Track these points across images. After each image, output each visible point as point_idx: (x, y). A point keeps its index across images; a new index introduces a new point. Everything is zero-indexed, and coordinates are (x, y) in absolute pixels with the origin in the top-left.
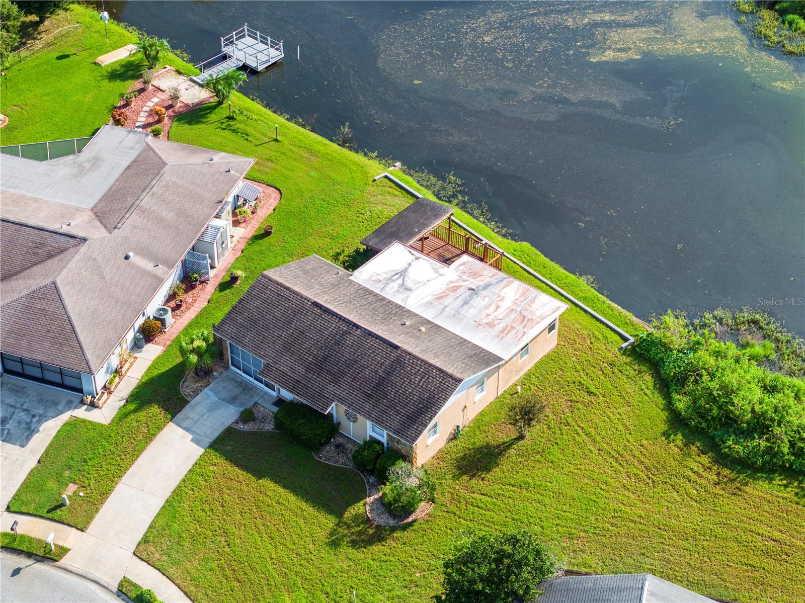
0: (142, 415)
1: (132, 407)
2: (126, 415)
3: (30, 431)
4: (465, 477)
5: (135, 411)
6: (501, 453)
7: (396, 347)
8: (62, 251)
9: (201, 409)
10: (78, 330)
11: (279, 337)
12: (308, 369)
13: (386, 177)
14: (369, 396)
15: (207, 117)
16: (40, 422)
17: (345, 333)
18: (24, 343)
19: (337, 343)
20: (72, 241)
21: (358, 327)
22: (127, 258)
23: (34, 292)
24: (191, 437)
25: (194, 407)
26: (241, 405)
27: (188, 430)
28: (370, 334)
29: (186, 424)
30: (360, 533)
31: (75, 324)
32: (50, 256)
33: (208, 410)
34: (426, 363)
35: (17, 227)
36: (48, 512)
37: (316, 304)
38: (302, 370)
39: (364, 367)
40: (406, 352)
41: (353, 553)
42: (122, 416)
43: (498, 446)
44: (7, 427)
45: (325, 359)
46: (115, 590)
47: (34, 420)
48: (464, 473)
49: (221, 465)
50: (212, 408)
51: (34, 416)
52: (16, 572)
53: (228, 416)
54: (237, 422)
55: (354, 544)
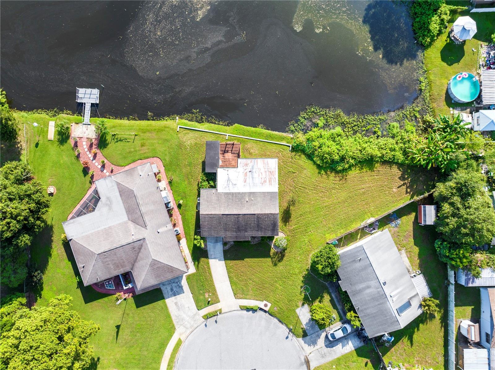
0: (201, 263)
1: (197, 263)
2: (198, 266)
3: (181, 287)
5: (198, 263)
6: (289, 210)
7: (255, 214)
9: (212, 250)
10: (172, 265)
11: (221, 228)
12: (236, 232)
13: (180, 127)
14: (257, 230)
16: (180, 283)
17: (238, 218)
19: (238, 221)
20: (142, 241)
21: (240, 214)
22: (158, 233)
24: (218, 260)
25: (210, 251)
26: (220, 241)
27: (215, 258)
28: (245, 214)
29: (213, 257)
30: (278, 257)
31: (170, 265)
32: (140, 249)
34: (266, 214)
35: (122, 247)
36: (208, 304)
37: (223, 215)
39: (250, 224)
40: (258, 214)
41: (281, 264)
42: (197, 268)
43: (287, 208)
44: (174, 290)
45: (238, 227)
46: (240, 309)
47: (178, 283)
49: (232, 263)
50: (214, 248)
52: (216, 322)
53: (219, 248)
54: (224, 247)
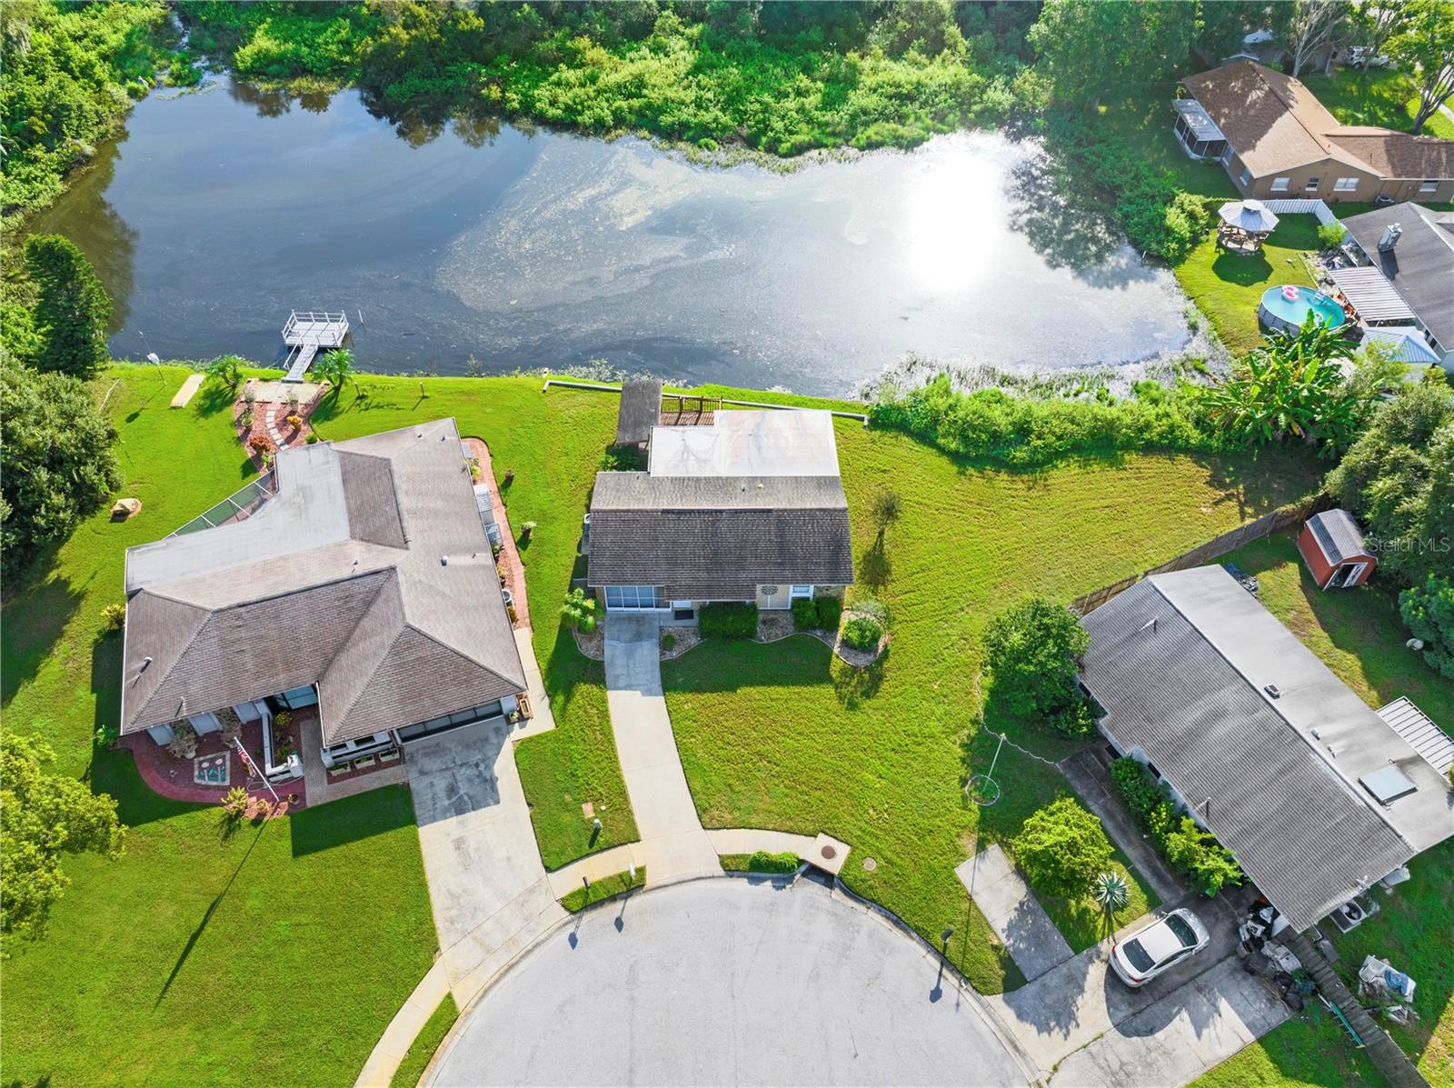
0: (578, 699)
1: (560, 699)
2: (564, 709)
3: (491, 783)
4: (881, 588)
5: (568, 700)
6: (882, 554)
7: (769, 511)
8: (378, 592)
9: (620, 661)
10: (472, 657)
11: (657, 556)
12: (709, 571)
13: (550, 384)
14: (782, 564)
15: (338, 407)
16: (489, 767)
18: (427, 702)
19: (714, 534)
20: (381, 577)
21: (721, 512)
22: (444, 564)
23: (393, 647)
24: (639, 693)
25: (612, 663)
26: (650, 636)
27: (628, 687)
28: (736, 511)
29: (622, 682)
30: (861, 683)
31: (465, 653)
32: (368, 604)
33: (628, 659)
34: (805, 510)
35: (306, 594)
36: (591, 845)
37: (664, 512)
38: (703, 575)
39: (756, 543)
40: (781, 510)
42: (561, 716)
43: (874, 548)
44: (462, 792)
45: (716, 553)
46: (722, 873)
47: (482, 767)
48: (876, 585)
49: (689, 702)
50: (629, 654)
51: (477, 765)
52: (619, 924)
53: (648, 655)
54: (662, 654)
55: (867, 695)
